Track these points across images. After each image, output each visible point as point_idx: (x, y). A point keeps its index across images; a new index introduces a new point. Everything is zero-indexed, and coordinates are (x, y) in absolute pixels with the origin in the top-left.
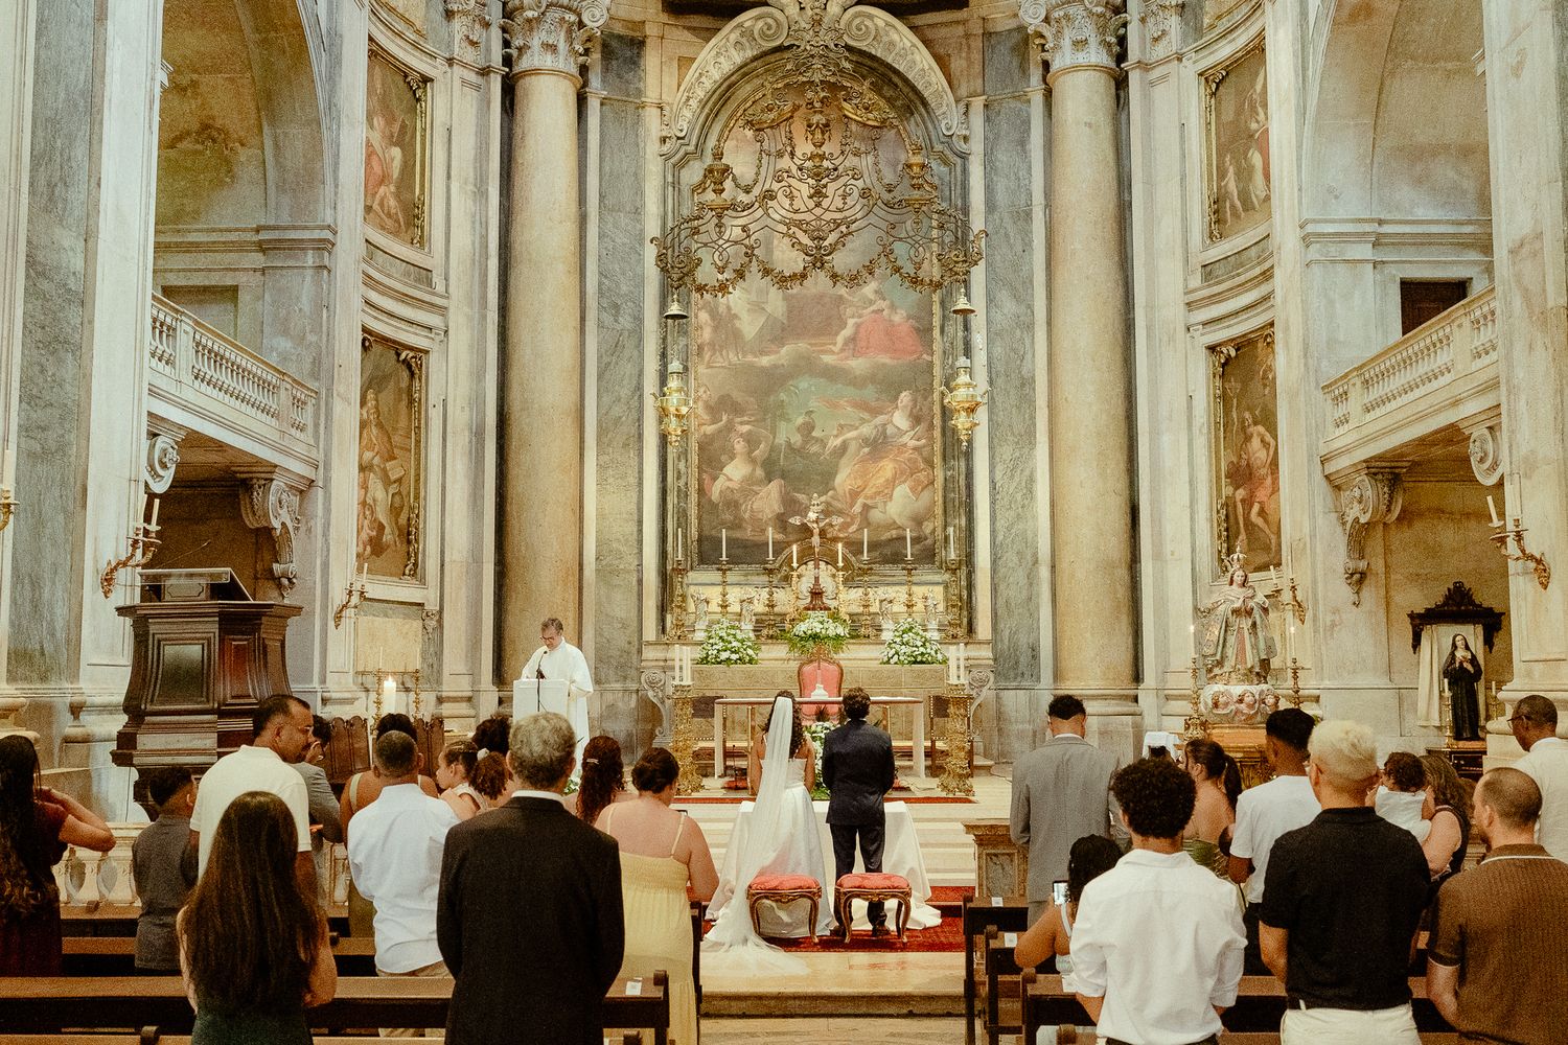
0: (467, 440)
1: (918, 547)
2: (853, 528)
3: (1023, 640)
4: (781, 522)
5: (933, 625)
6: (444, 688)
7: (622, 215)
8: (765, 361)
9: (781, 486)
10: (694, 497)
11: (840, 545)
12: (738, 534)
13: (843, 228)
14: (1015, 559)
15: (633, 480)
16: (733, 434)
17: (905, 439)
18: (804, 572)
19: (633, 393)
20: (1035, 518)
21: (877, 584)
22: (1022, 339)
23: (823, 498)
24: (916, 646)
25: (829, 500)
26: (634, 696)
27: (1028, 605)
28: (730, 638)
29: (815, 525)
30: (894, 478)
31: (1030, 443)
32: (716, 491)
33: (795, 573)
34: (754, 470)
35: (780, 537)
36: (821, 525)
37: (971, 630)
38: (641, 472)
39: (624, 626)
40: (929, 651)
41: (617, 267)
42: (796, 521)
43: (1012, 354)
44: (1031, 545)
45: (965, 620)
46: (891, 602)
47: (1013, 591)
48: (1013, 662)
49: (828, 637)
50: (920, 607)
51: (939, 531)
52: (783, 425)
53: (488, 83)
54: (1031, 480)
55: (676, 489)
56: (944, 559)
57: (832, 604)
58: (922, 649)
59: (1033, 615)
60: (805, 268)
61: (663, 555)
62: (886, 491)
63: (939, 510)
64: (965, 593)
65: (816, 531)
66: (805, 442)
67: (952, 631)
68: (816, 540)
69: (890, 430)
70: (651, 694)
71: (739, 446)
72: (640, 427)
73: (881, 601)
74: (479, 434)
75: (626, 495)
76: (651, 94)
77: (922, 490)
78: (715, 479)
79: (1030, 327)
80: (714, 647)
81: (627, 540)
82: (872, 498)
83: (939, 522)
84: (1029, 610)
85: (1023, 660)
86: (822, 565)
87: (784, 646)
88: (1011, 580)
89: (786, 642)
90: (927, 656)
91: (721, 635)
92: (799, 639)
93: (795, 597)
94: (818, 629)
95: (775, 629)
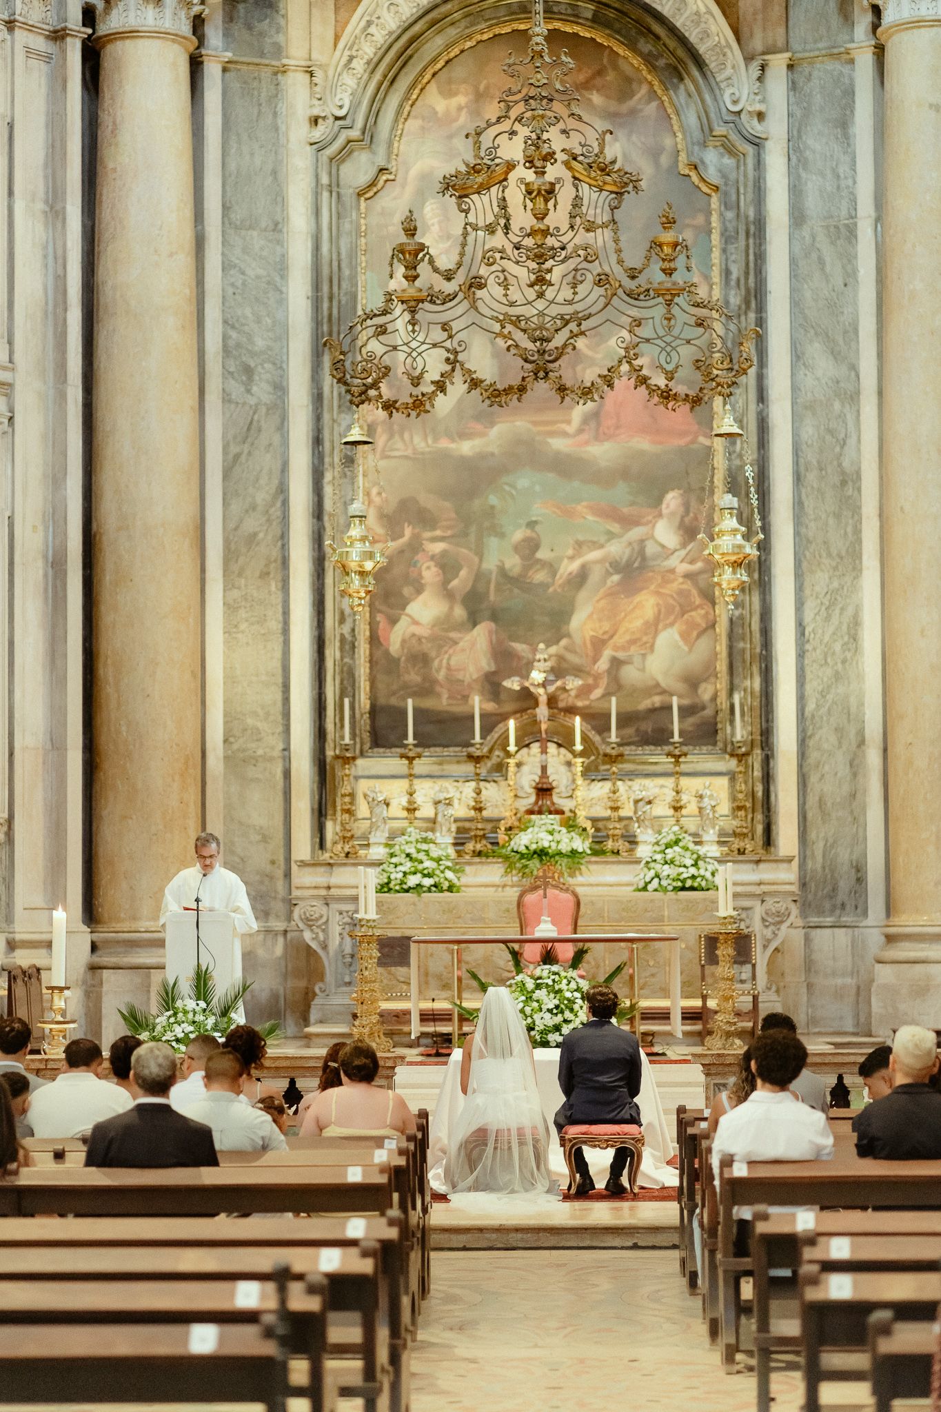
0: (41, 572)
1: (691, 720)
2: (597, 693)
3: (844, 856)
4: (492, 685)
5: (711, 835)
6: (17, 927)
7: (255, 233)
8: (467, 448)
9: (490, 632)
10: (363, 649)
11: (578, 719)
12: (428, 703)
13: (573, 326)
14: (833, 739)
15: (275, 625)
16: (419, 557)
17: (673, 562)
18: (525, 759)
19: (275, 497)
20: (860, 677)
21: (631, 775)
22: (841, 417)
23: (553, 650)
24: (685, 866)
25: (562, 652)
26: (281, 940)
27: (851, 804)
28: (422, 856)
29: (541, 691)
30: (657, 620)
31: (854, 569)
32: (395, 639)
33: (512, 761)
34: (451, 608)
35: (491, 706)
36: (551, 689)
37: (768, 840)
38: (286, 613)
39: (265, 839)
40: (702, 872)
41: (248, 312)
42: (513, 684)
43: (828, 438)
44: (852, 716)
45: (760, 828)
46: (650, 802)
47: (828, 785)
48: (829, 888)
49: (560, 854)
50: (691, 808)
51: (723, 697)
52: (493, 542)
53: (64, 51)
54: (856, 622)
55: (338, 638)
56: (729, 737)
57: (566, 805)
58: (693, 871)
59: (858, 819)
60: (524, 379)
61: (320, 734)
62: (645, 639)
63: (722, 666)
64: (759, 789)
65: (543, 699)
66: (526, 568)
67: (737, 844)
68: (542, 712)
69: (650, 549)
70: (307, 936)
71: (430, 574)
72: (285, 548)
73: (636, 802)
74: (57, 565)
75: (265, 647)
76: (296, 53)
77: (698, 636)
78: (393, 621)
79: (854, 397)
80: (400, 868)
81: (268, 714)
82: (624, 648)
83: (722, 684)
84: (852, 812)
85: (844, 885)
86: (552, 748)
87: (497, 865)
88: (827, 768)
89: (500, 860)
90: (699, 879)
91: (408, 851)
92: (518, 856)
93: (512, 794)
94: (545, 841)
95: (484, 842)
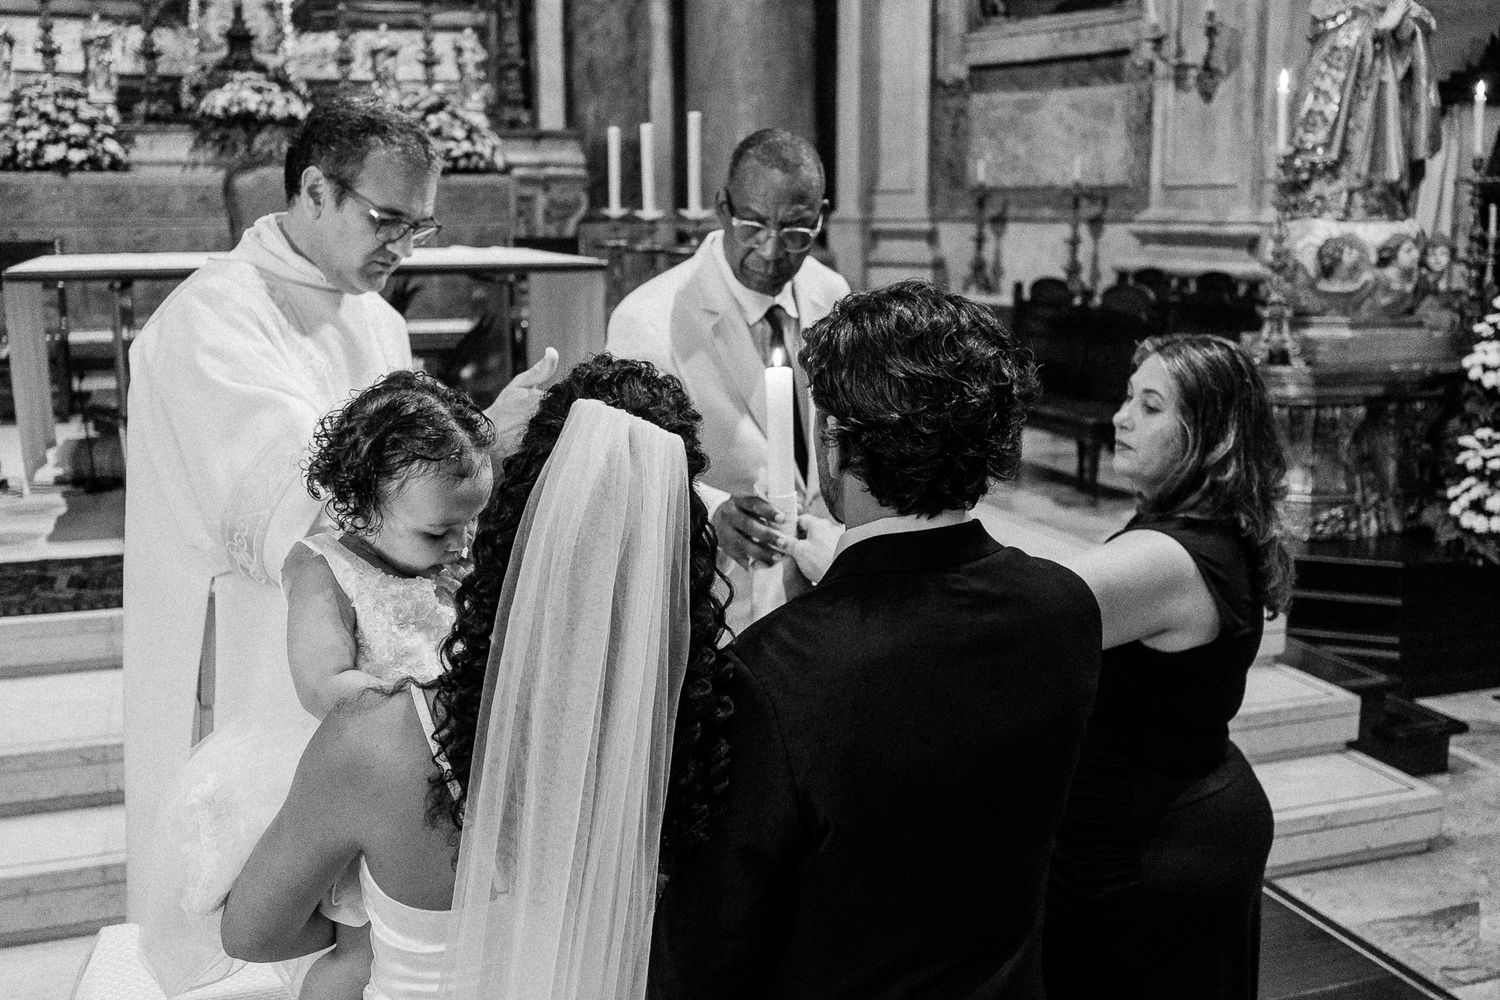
24: (456, 140)
28: (65, 117)
40: (479, 148)
46: (393, 54)
49: (270, 120)
57: (272, 61)
58: (467, 146)
67: (506, 114)
80: (32, 134)
87: (182, 136)
88: (598, 26)
89: (187, 127)
90: (475, 159)
91: (42, 108)
92: (211, 124)
93: (196, 41)
94: (252, 102)
95: (161, 102)
